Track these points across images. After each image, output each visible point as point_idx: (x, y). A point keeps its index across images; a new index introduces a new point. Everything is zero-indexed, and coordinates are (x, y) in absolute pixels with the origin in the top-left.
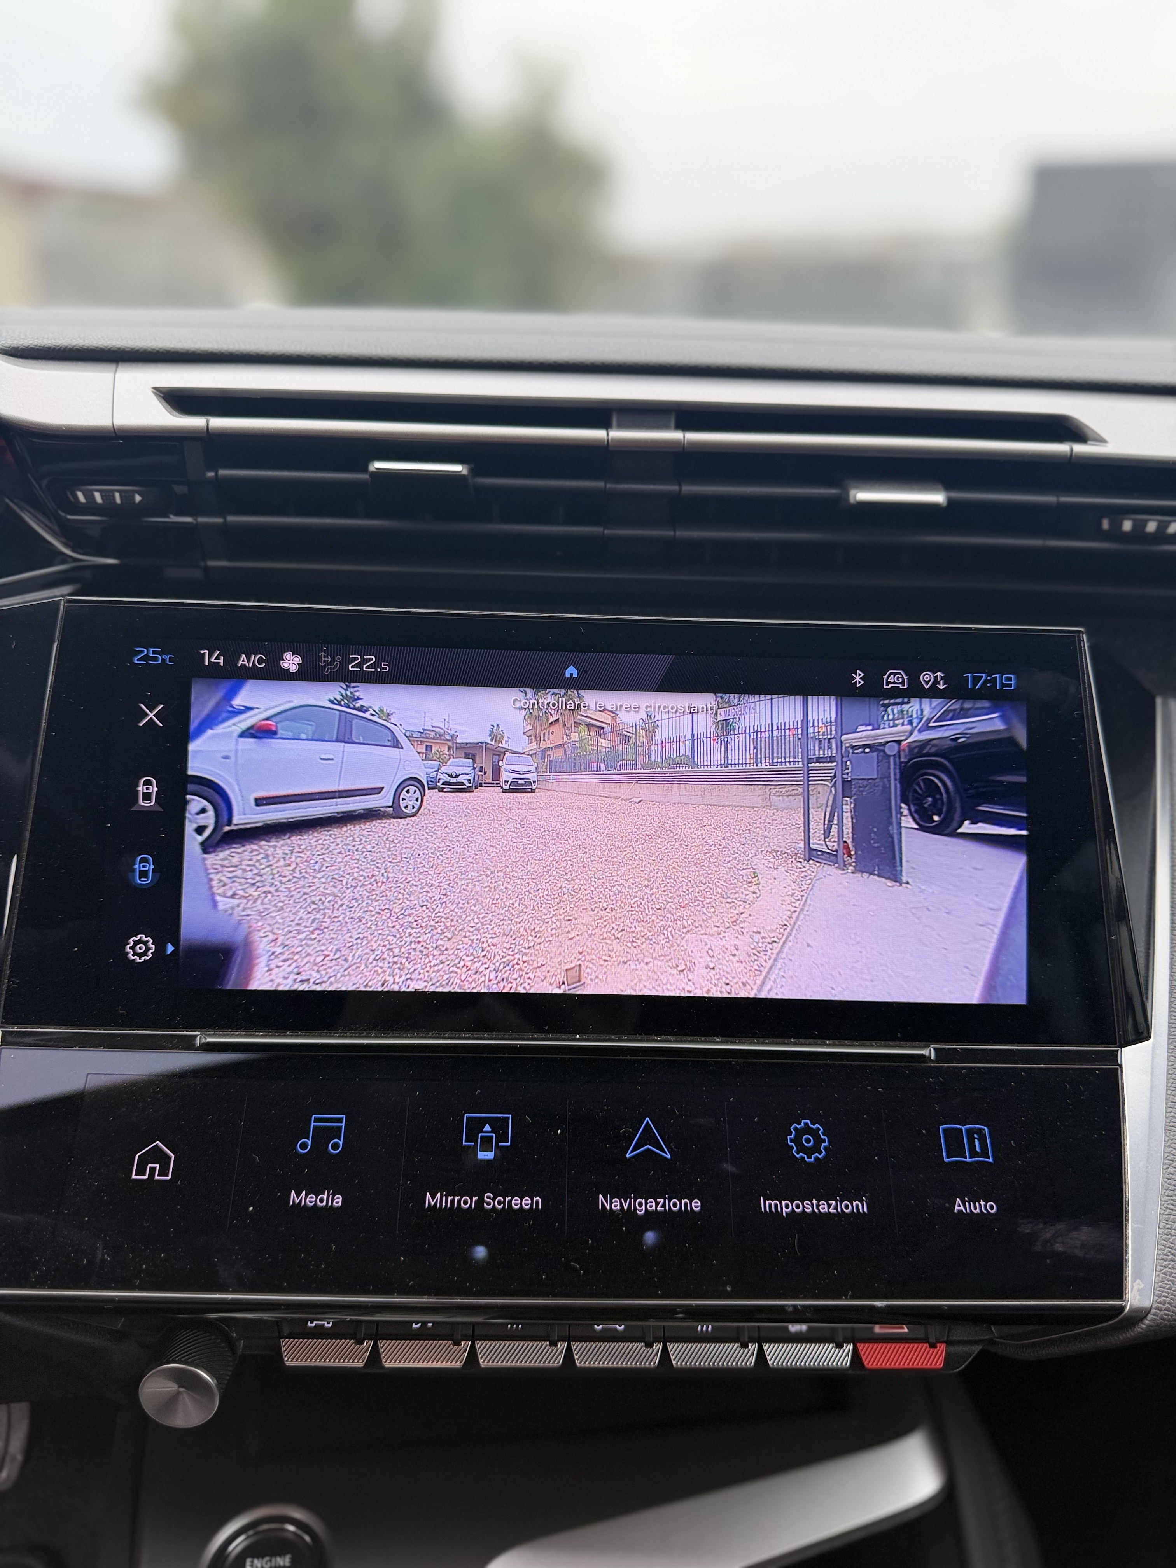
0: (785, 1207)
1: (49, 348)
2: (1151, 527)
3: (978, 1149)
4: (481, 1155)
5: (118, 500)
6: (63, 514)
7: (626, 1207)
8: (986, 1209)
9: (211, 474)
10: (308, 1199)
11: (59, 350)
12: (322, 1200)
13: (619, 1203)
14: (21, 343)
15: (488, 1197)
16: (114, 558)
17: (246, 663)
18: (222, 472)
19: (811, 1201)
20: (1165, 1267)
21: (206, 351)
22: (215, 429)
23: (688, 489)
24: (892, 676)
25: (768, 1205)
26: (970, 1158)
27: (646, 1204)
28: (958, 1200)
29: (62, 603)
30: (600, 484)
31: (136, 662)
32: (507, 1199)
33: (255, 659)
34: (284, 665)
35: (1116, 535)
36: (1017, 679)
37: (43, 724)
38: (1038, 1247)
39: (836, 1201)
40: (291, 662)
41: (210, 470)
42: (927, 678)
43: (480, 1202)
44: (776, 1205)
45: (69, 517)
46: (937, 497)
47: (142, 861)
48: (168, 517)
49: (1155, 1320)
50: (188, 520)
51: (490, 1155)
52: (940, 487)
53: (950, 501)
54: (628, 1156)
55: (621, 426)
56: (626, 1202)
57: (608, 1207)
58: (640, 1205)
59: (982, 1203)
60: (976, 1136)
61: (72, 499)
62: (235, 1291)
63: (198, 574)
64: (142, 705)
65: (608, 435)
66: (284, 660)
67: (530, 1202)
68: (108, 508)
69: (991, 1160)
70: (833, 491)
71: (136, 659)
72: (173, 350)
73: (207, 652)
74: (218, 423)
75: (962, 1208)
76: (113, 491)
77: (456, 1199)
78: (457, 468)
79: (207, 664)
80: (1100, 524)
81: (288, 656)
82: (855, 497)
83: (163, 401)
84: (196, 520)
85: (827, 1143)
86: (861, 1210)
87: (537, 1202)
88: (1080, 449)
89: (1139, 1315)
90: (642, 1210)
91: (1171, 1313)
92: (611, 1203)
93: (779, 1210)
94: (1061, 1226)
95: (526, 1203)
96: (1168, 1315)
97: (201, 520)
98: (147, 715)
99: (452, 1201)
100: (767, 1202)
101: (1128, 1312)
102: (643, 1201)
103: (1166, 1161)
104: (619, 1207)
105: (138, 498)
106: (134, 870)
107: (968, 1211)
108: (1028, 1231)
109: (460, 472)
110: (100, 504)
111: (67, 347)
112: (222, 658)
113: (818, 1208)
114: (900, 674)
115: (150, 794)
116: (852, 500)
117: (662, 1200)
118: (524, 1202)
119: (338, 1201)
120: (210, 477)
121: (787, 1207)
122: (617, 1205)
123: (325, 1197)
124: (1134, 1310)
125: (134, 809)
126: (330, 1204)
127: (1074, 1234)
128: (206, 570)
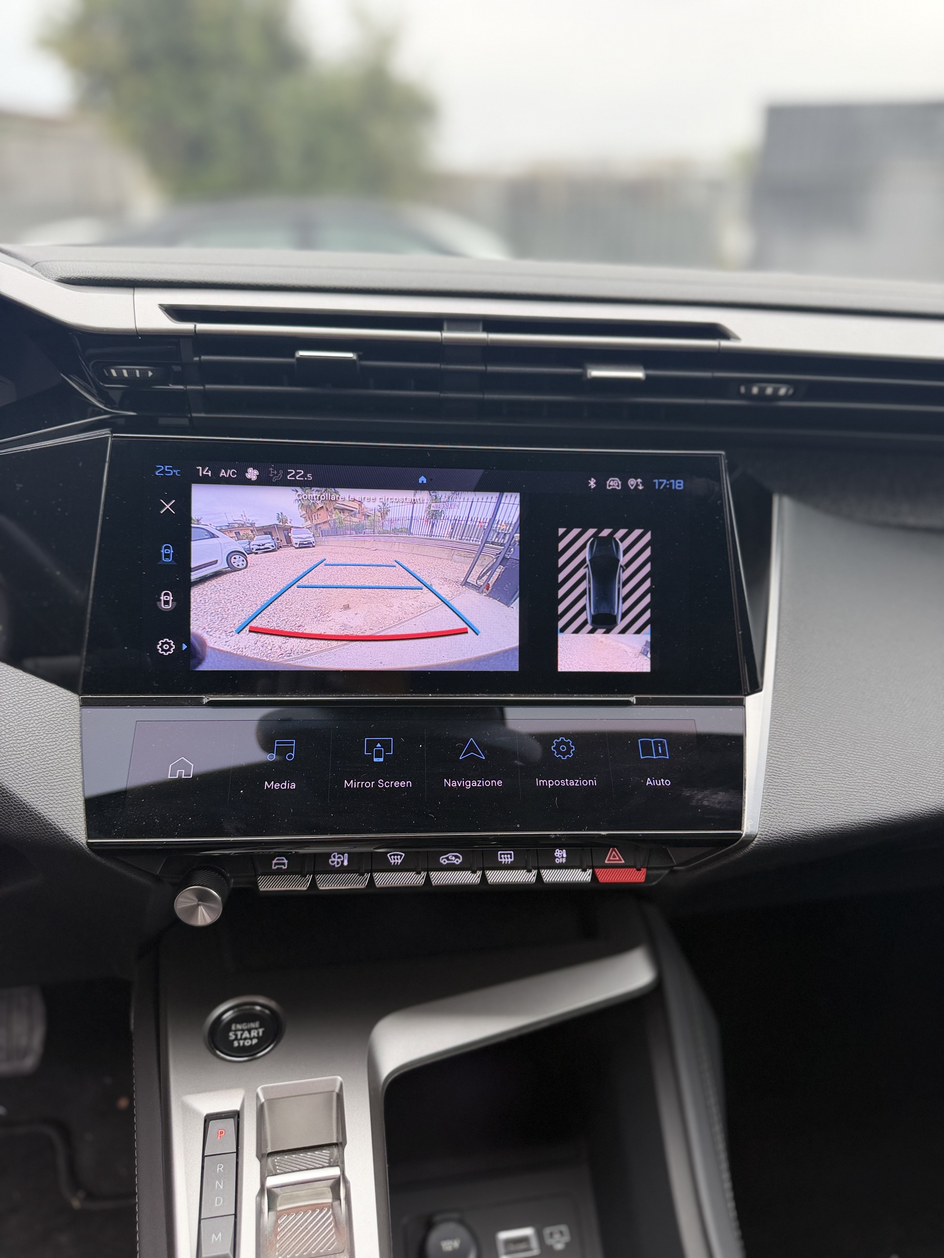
0: (550, 784)
1: (90, 279)
2: (769, 391)
3: (660, 752)
4: (375, 760)
5: (138, 375)
6: (101, 384)
7: (460, 785)
8: (664, 783)
9: (196, 359)
10: (275, 786)
11: (97, 280)
12: (283, 786)
13: (455, 783)
14: (72, 275)
15: (381, 782)
16: (133, 411)
17: (225, 475)
18: (204, 358)
19: (565, 780)
20: (765, 813)
21: (190, 281)
22: (200, 331)
23: (491, 368)
24: (612, 482)
25: (540, 782)
26: (656, 756)
27: (471, 783)
28: (649, 779)
29: (110, 439)
30: (437, 365)
31: (157, 474)
32: (392, 782)
33: (230, 472)
34: (248, 476)
35: (748, 396)
36: (684, 482)
37: (101, 513)
38: (694, 803)
39: (579, 780)
40: (252, 474)
41: (196, 356)
42: (632, 483)
43: (376, 784)
44: (545, 782)
45: (106, 385)
46: (639, 374)
47: (165, 594)
48: (169, 386)
49: (759, 840)
50: (181, 387)
51: (381, 760)
52: (642, 368)
53: (648, 377)
54: (460, 758)
55: (450, 329)
56: (459, 782)
57: (450, 786)
58: (468, 783)
59: (662, 780)
60: (659, 745)
61: (107, 374)
62: (234, 836)
63: (185, 422)
64: (162, 501)
65: (442, 335)
66: (247, 473)
67: (405, 784)
68: (131, 380)
69: (668, 758)
70: (578, 371)
71: (157, 472)
72: (170, 281)
73: (201, 468)
74: (202, 327)
75: (651, 783)
76: (134, 369)
77: (362, 783)
78: (350, 355)
79: (201, 475)
80: (739, 389)
81: (250, 470)
82: (590, 374)
83: (166, 313)
84: (186, 387)
85: (574, 750)
86: (593, 785)
87: (409, 783)
88: (725, 343)
89: (750, 839)
90: (468, 787)
91: (768, 837)
92: (451, 783)
93: (547, 785)
94: (706, 792)
95: (402, 784)
96: (766, 838)
97: (189, 387)
98: (165, 506)
99: (360, 784)
100: (540, 781)
101: (744, 837)
102: (470, 782)
103: (769, 757)
104: (456, 785)
105: (150, 374)
106: (160, 600)
107: (654, 785)
108: (688, 795)
109: (351, 357)
110: (126, 377)
111: (101, 278)
112: (210, 472)
113: (568, 784)
114: (616, 480)
115: (169, 554)
116: (589, 376)
117: (480, 781)
118: (401, 784)
119: (293, 786)
120: (197, 361)
121: (551, 783)
122: (455, 784)
123: (285, 784)
124: (746, 836)
125: (159, 563)
126: (288, 788)
127: (714, 796)
128: (191, 419)
